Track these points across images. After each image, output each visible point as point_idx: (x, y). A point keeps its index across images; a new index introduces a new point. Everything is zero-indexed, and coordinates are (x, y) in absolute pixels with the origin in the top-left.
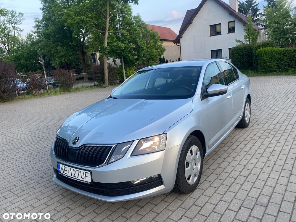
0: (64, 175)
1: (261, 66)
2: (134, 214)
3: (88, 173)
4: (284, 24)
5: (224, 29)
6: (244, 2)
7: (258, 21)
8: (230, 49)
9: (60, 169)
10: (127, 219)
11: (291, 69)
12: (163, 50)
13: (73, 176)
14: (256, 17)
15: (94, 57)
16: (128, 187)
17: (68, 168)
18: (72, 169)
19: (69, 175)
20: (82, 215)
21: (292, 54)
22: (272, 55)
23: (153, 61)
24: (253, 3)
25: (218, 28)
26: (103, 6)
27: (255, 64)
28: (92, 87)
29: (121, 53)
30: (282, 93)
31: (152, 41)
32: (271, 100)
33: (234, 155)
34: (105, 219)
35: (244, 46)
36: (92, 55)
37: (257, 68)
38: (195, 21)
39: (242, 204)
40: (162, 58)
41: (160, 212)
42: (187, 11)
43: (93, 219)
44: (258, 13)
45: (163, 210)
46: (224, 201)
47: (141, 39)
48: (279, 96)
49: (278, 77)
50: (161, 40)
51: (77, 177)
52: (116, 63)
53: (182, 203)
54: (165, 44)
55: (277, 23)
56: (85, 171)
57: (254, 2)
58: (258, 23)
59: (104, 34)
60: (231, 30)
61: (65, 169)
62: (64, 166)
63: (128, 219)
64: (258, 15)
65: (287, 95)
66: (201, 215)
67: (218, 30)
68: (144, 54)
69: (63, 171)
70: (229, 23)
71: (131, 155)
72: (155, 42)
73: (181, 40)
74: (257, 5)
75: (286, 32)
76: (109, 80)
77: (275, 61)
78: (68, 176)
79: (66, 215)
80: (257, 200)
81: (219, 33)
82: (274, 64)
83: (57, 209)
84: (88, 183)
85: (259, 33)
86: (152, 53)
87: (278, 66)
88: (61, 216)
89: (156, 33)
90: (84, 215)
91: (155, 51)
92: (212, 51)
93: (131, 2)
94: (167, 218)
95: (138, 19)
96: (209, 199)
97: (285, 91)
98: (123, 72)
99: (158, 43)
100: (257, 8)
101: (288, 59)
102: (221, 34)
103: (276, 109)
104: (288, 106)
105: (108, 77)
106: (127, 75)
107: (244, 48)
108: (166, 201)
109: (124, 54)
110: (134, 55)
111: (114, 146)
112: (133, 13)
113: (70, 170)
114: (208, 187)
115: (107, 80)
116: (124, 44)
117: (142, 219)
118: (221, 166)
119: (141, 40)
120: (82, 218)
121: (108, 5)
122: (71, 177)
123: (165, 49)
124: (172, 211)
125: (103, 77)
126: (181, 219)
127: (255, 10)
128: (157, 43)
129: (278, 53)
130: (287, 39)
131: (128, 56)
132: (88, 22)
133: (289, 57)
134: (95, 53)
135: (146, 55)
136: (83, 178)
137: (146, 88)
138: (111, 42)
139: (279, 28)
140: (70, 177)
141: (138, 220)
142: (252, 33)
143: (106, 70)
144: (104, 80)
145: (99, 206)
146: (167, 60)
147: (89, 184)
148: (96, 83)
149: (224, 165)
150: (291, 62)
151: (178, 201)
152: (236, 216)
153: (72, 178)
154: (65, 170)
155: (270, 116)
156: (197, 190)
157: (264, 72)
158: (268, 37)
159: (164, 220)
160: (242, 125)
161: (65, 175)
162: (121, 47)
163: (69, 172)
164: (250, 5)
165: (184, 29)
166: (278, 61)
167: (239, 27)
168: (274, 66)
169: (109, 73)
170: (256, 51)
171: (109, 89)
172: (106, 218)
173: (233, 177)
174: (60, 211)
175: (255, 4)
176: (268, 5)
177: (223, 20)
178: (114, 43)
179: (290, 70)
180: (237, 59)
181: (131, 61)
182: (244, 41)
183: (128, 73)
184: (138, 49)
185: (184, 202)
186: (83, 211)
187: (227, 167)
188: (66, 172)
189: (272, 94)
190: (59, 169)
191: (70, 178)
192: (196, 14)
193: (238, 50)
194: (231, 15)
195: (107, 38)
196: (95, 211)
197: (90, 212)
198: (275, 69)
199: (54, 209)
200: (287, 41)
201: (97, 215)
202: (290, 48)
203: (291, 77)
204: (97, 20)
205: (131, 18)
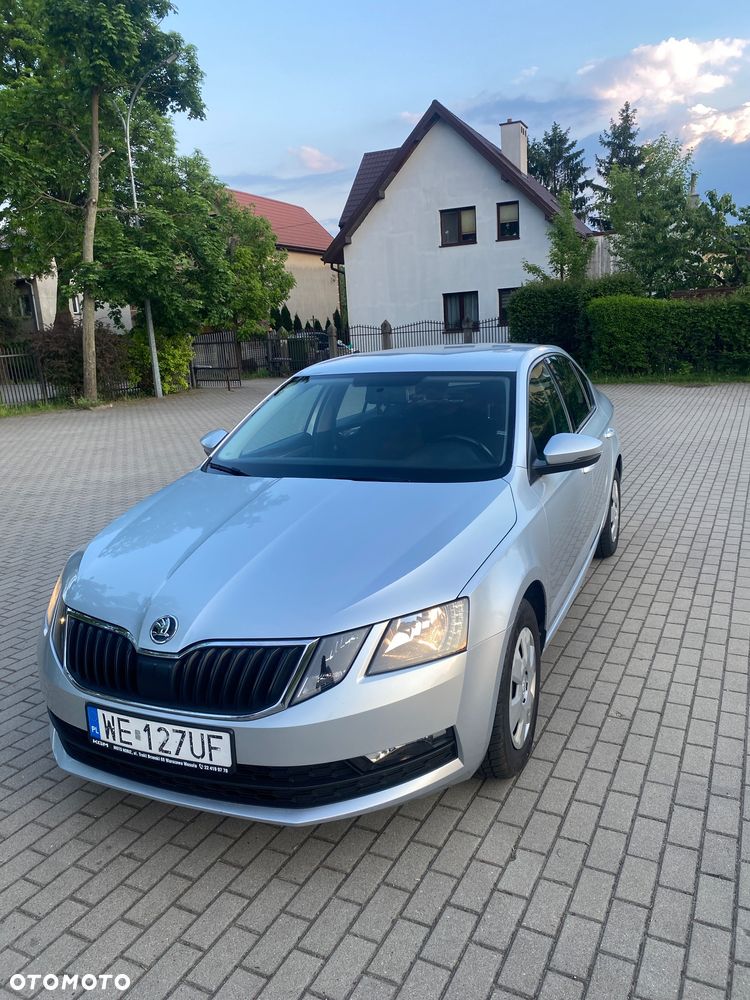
0: (115, 748)
1: (601, 352)
2: (363, 856)
3: (220, 738)
4: (666, 225)
5: (486, 224)
6: (541, 141)
7: (582, 205)
8: (502, 292)
9: (97, 725)
10: (344, 876)
11: (687, 366)
12: (287, 283)
13: (155, 750)
14: (576, 194)
15: (26, 293)
16: (360, 775)
17: (136, 724)
18: (154, 726)
19: (140, 745)
20: (185, 877)
21: (690, 320)
22: (634, 321)
23: (251, 317)
24: (566, 146)
25: (466, 218)
26: (75, 114)
27: (583, 345)
28: (34, 405)
29: (144, 287)
30: (679, 443)
31: (247, 250)
32: (654, 464)
33: (601, 644)
34: (270, 880)
35: (549, 286)
36: (20, 284)
37: (590, 356)
38: (394, 192)
39: (674, 796)
40: (280, 309)
41: (442, 842)
42: (366, 155)
43: (230, 884)
44: (581, 180)
45: (450, 834)
46: (621, 792)
47: (217, 242)
48: (672, 452)
49: (649, 387)
50: (278, 249)
51: (174, 752)
52: (122, 320)
53: (500, 809)
54: (293, 263)
55: (647, 220)
56: (206, 733)
57: (570, 142)
58: (580, 211)
59: (80, 217)
60: (508, 231)
61: (124, 726)
62: (116, 716)
63: (348, 875)
64: (582, 187)
65: (693, 449)
66: (569, 839)
67: (466, 228)
68: (227, 296)
69: (113, 733)
70: (502, 208)
71: (367, 674)
72: (260, 253)
73: (348, 253)
74: (578, 154)
75: (670, 250)
76: (98, 380)
77: (641, 339)
78: (133, 751)
79: (128, 882)
80: (710, 781)
81: (470, 238)
82: (639, 349)
83: (84, 862)
84: (219, 770)
85: (592, 246)
86: (250, 290)
87: (650, 355)
88: (110, 889)
89: (262, 225)
90: (191, 874)
91: (259, 285)
92: (446, 296)
93: (179, 110)
94: (471, 860)
95: (195, 168)
96: (576, 789)
97: (684, 435)
98: (150, 354)
99: (269, 259)
100: (577, 164)
101: (679, 334)
102: (474, 242)
103: (678, 495)
104: (707, 484)
105: (98, 371)
106: (165, 366)
107: (549, 292)
108: (449, 807)
109: (156, 293)
110: (191, 295)
111: (308, 644)
112: (177, 145)
113: (147, 729)
114: (559, 751)
115: (94, 381)
116: (156, 255)
117: (395, 869)
118: (577, 681)
119: (216, 244)
120: (189, 888)
121: (96, 114)
122: (147, 753)
123: (293, 280)
124: (480, 836)
125: (76, 371)
126: (513, 857)
127: (572, 169)
128: (264, 256)
129: (651, 314)
130: (674, 270)
131: (172, 300)
132: (22, 167)
133: (681, 328)
134: (30, 280)
135: (233, 298)
136: (199, 754)
137: (310, 431)
138: (109, 246)
139: (652, 238)
140: (142, 752)
141: (384, 874)
142: (570, 246)
143: (89, 344)
144: (82, 383)
145: (236, 842)
146: (297, 317)
147: (222, 773)
148: (52, 391)
149: (583, 678)
150: (687, 345)
151: (488, 804)
152: (667, 834)
153: (151, 754)
154: (121, 731)
155: (665, 519)
156: (531, 763)
157: (608, 371)
158: (618, 264)
159: (465, 865)
160: (605, 549)
161: (123, 747)
162: (145, 266)
163: (138, 737)
164: (557, 154)
165: (357, 217)
166: (649, 339)
167: (530, 222)
168: (639, 353)
169: (100, 355)
170: (585, 305)
171: (101, 415)
172: (272, 877)
173: (621, 717)
174: (101, 870)
175: (572, 152)
176: (612, 159)
177: (484, 198)
178: (120, 250)
179: (682, 367)
180: (529, 326)
181: (180, 316)
182: (548, 270)
183: (170, 357)
184: (205, 275)
185: (503, 804)
186: (184, 861)
187: (596, 686)
188: (125, 737)
189: (651, 445)
190: (93, 728)
191: (144, 756)
192: (397, 170)
193: (530, 297)
194: (507, 181)
195: (93, 232)
196: (227, 857)
197: (209, 862)
198: (640, 364)
199: (75, 864)
200: (675, 280)
201: (238, 871)
202: (683, 302)
203: (688, 389)
204: (54, 163)
205: (170, 164)
